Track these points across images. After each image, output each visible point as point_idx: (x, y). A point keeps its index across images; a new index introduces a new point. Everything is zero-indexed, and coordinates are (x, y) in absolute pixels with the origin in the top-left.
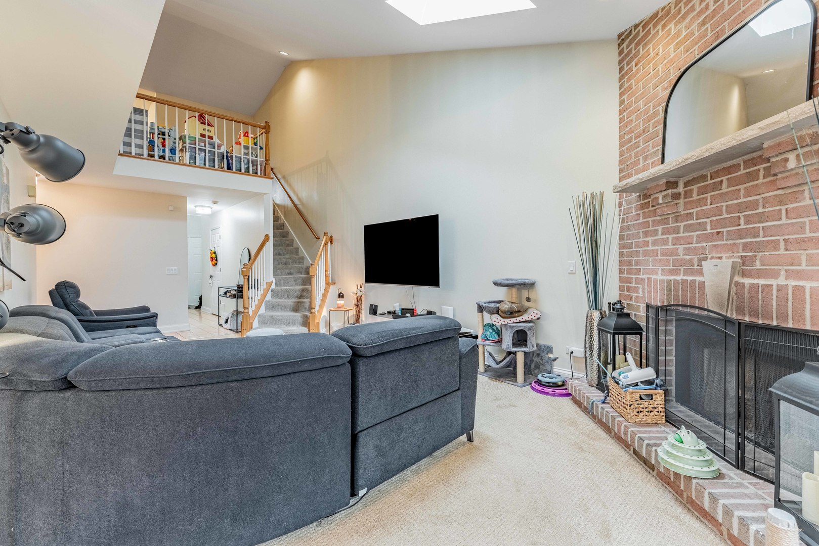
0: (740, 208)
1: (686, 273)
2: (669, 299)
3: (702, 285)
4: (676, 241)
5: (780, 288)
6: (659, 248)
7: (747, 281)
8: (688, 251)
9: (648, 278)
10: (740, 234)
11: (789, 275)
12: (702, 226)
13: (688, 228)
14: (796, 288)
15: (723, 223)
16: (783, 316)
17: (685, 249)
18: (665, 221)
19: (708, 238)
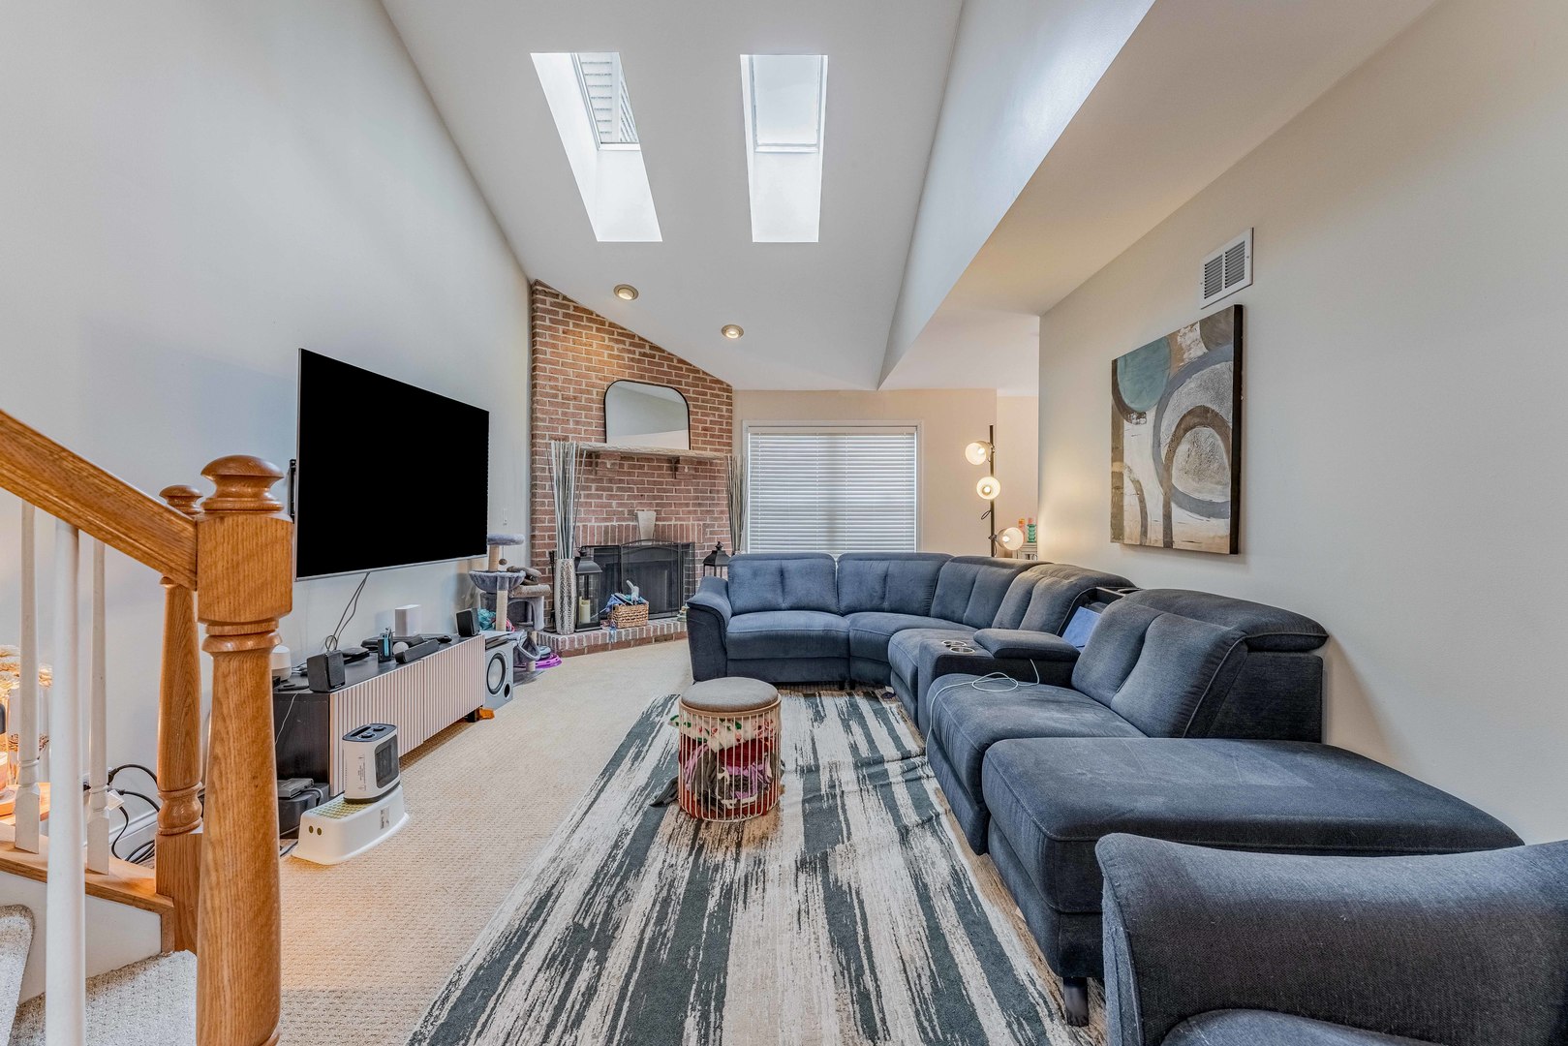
0: (655, 483)
1: (618, 520)
2: (606, 541)
3: (635, 528)
4: (611, 497)
5: (675, 526)
6: (593, 501)
7: (660, 523)
8: (620, 505)
9: (584, 526)
10: (655, 498)
11: (677, 519)
12: (631, 490)
13: (619, 489)
14: (681, 525)
15: (645, 490)
16: (676, 538)
17: (618, 503)
18: (600, 480)
19: (635, 497)
